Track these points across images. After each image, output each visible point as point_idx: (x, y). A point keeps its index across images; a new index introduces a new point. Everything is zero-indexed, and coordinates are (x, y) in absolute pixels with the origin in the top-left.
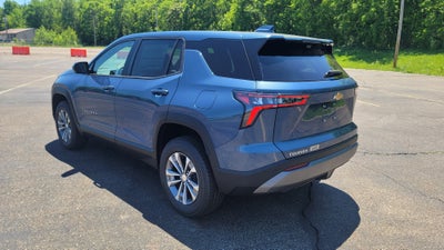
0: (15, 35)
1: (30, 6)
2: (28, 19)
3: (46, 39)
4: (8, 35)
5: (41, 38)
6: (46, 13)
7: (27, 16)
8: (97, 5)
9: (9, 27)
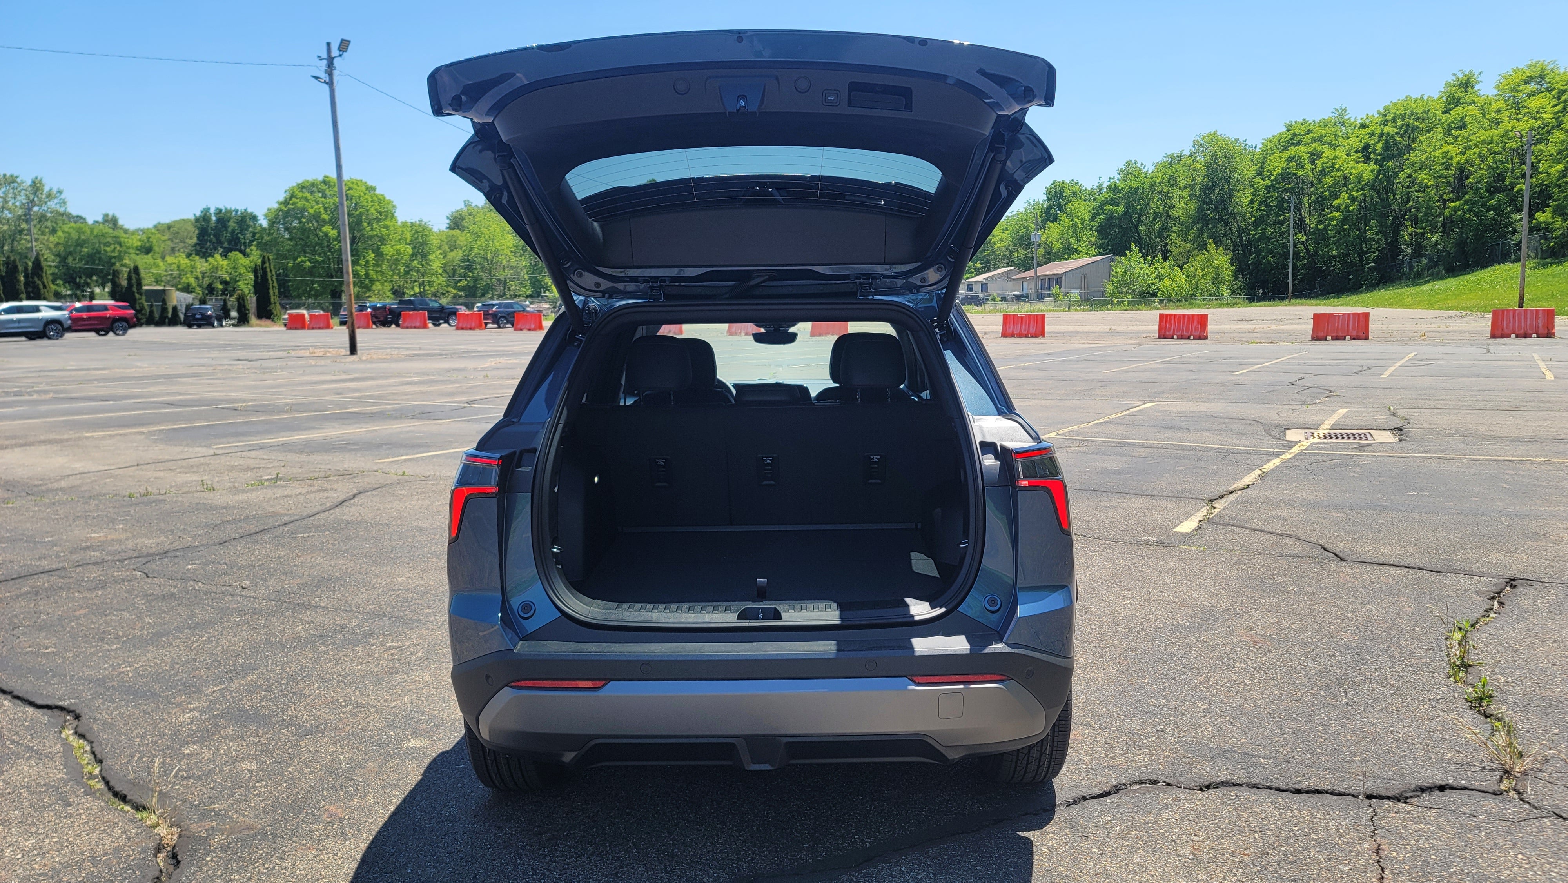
0: (1057, 279)
1: (1114, 189)
2: (1102, 230)
3: (1140, 285)
4: (1042, 279)
5: (1125, 283)
6: (1156, 205)
7: (1101, 218)
8: (1314, 156)
9: (1051, 256)
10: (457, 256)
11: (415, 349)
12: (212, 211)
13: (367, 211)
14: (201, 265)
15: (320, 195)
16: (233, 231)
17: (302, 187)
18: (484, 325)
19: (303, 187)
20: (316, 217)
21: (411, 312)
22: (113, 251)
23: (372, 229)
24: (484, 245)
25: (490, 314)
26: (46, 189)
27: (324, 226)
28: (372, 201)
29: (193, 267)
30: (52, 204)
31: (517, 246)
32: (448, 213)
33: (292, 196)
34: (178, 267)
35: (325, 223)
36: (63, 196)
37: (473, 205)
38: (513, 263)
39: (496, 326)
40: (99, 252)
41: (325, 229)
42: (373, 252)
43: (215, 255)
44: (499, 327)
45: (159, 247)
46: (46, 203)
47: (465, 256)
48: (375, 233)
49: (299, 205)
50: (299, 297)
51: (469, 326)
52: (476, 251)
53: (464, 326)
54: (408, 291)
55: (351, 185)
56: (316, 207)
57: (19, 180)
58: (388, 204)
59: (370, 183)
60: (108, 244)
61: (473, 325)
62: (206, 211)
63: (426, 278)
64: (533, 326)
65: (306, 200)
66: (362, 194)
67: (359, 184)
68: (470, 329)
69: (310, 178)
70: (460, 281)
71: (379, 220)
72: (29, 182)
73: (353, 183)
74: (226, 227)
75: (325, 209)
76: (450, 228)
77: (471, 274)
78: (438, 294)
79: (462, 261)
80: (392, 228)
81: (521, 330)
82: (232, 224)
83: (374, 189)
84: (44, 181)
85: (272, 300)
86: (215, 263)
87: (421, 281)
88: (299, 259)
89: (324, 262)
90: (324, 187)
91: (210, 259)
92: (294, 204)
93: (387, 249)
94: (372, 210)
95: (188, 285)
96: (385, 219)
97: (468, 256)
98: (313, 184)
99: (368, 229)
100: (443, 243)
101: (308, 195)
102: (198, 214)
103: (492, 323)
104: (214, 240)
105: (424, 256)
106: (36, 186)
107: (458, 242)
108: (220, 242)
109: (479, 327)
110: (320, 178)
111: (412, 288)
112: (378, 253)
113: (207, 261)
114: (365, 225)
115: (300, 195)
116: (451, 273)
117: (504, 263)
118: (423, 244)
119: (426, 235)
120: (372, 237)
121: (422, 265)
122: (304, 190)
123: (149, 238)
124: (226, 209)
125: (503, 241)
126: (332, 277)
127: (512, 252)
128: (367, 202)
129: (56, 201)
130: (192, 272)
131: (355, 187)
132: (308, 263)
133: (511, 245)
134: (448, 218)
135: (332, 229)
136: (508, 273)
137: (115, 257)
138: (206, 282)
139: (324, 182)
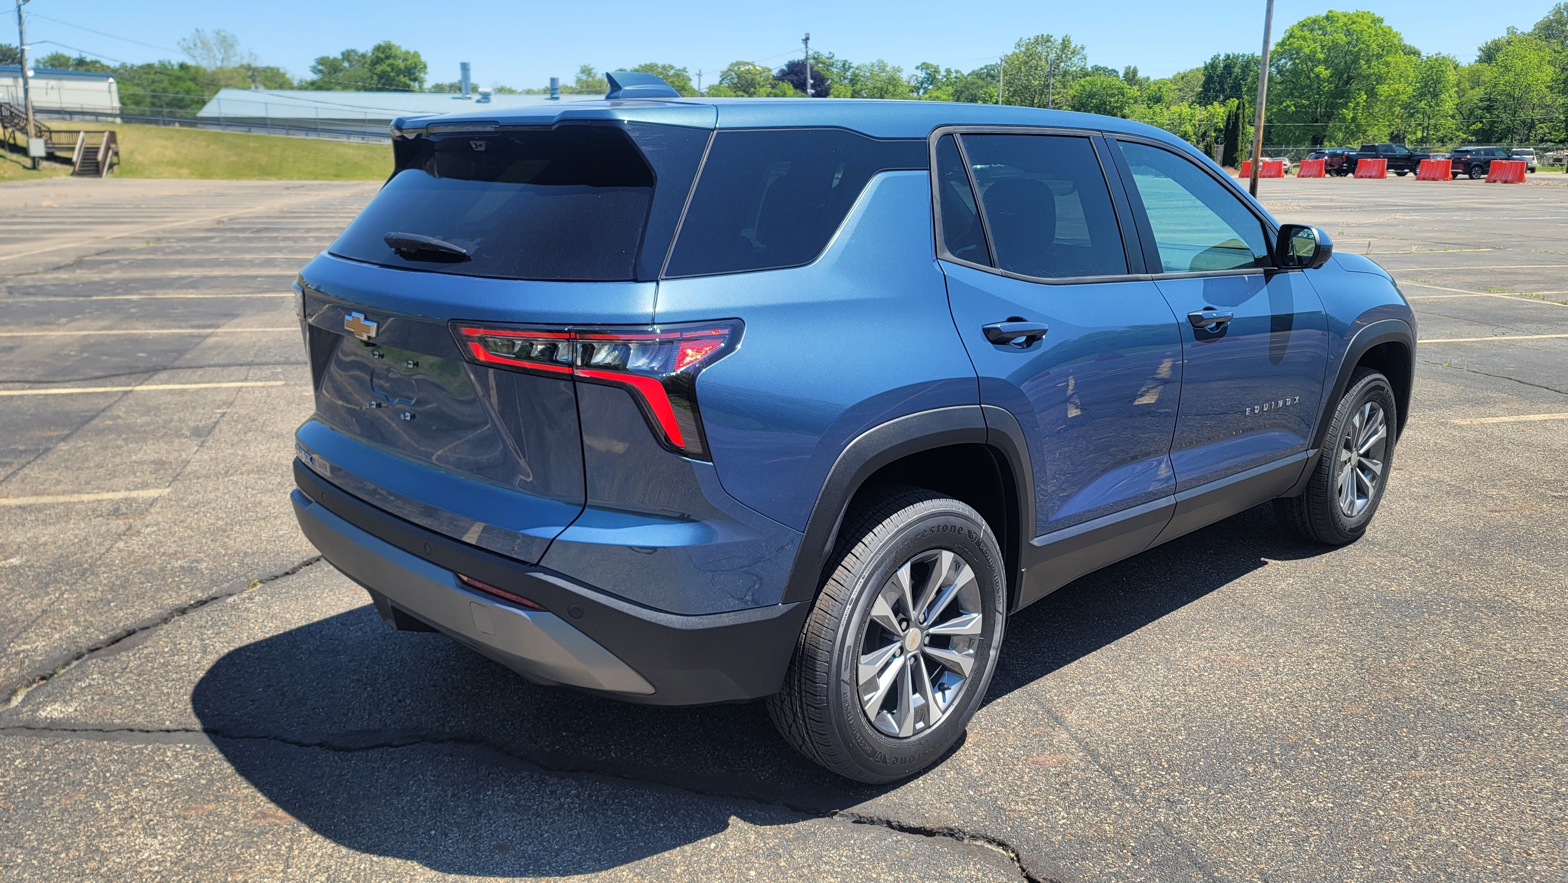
10: (1476, 95)
11: (1325, 200)
12: (1222, 58)
13: (1368, 46)
14: (1201, 113)
15: (1320, 32)
16: (1236, 77)
17: (1302, 26)
18: (1451, 176)
19: (1304, 25)
20: (1311, 58)
21: (1369, 160)
22: (1117, 102)
23: (1369, 67)
24: (1512, 80)
25: (1462, 162)
26: (1073, 46)
27: (1317, 66)
28: (1375, 36)
29: (1193, 115)
30: (1075, 60)
31: (1556, 81)
32: (1482, 45)
33: (1291, 36)
34: (1180, 115)
35: (1319, 62)
36: (1084, 53)
37: (1519, 32)
38: (1548, 100)
39: (1467, 176)
40: (1105, 103)
41: (1316, 70)
42: (1366, 93)
43: (1215, 103)
44: (1471, 178)
45: (1168, 96)
46: (1070, 59)
47: (1486, 94)
48: (1372, 71)
49: (1295, 45)
50: (1279, 144)
51: (1432, 176)
52: (1501, 87)
53: (1426, 176)
54: (1409, 136)
55: (1355, 19)
56: (1313, 46)
57: (1052, 39)
58: (1394, 37)
59: (1378, 15)
60: (1113, 95)
61: (1438, 175)
62: (1216, 57)
63: (1432, 122)
64: (1510, 178)
65: (1304, 39)
66: (1365, 28)
67: (1365, 16)
68: (1433, 179)
69: (1313, 15)
70: (1474, 123)
71: (1379, 56)
72: (1060, 41)
73: (1358, 16)
74: (1230, 74)
75: (1323, 47)
76: (1481, 61)
77: (1488, 115)
78: (1446, 140)
79: (1481, 100)
80: (1392, 65)
81: (1495, 181)
82: (1237, 70)
83: (1381, 21)
84: (1071, 39)
85: (1239, 147)
86: (1213, 111)
87: (1426, 125)
88: (1284, 104)
89: (1310, 106)
90: (1325, 23)
91: (1209, 107)
92: (1290, 44)
93: (1383, 90)
94: (1374, 46)
95: (1186, 133)
96: (1388, 54)
97: (1491, 94)
98: (1315, 21)
99: (1366, 67)
100: (1462, 80)
101: (1307, 33)
102: (1209, 61)
103: (1463, 174)
104: (1218, 88)
105: (1435, 95)
106: (1065, 44)
107: (1482, 78)
108: (1223, 90)
109: (1445, 177)
110: (1324, 14)
111: (1415, 133)
112: (1372, 93)
113: (1206, 109)
114: (1363, 62)
115: (1299, 33)
116: (1468, 116)
117: (1535, 101)
118: (1438, 81)
119: (1442, 71)
120: (1369, 76)
121: (1430, 107)
122: (1305, 28)
123: (1160, 88)
124: (1234, 54)
125: (1538, 75)
126: (1317, 121)
127: (1547, 87)
128: (1370, 37)
129: (1079, 57)
130: (1191, 120)
131: (1360, 20)
132: (1293, 108)
133: (1549, 79)
134: (1480, 49)
135: (1326, 69)
136: (1538, 114)
137: (1117, 107)
138: (1202, 130)
139: (1327, 18)
